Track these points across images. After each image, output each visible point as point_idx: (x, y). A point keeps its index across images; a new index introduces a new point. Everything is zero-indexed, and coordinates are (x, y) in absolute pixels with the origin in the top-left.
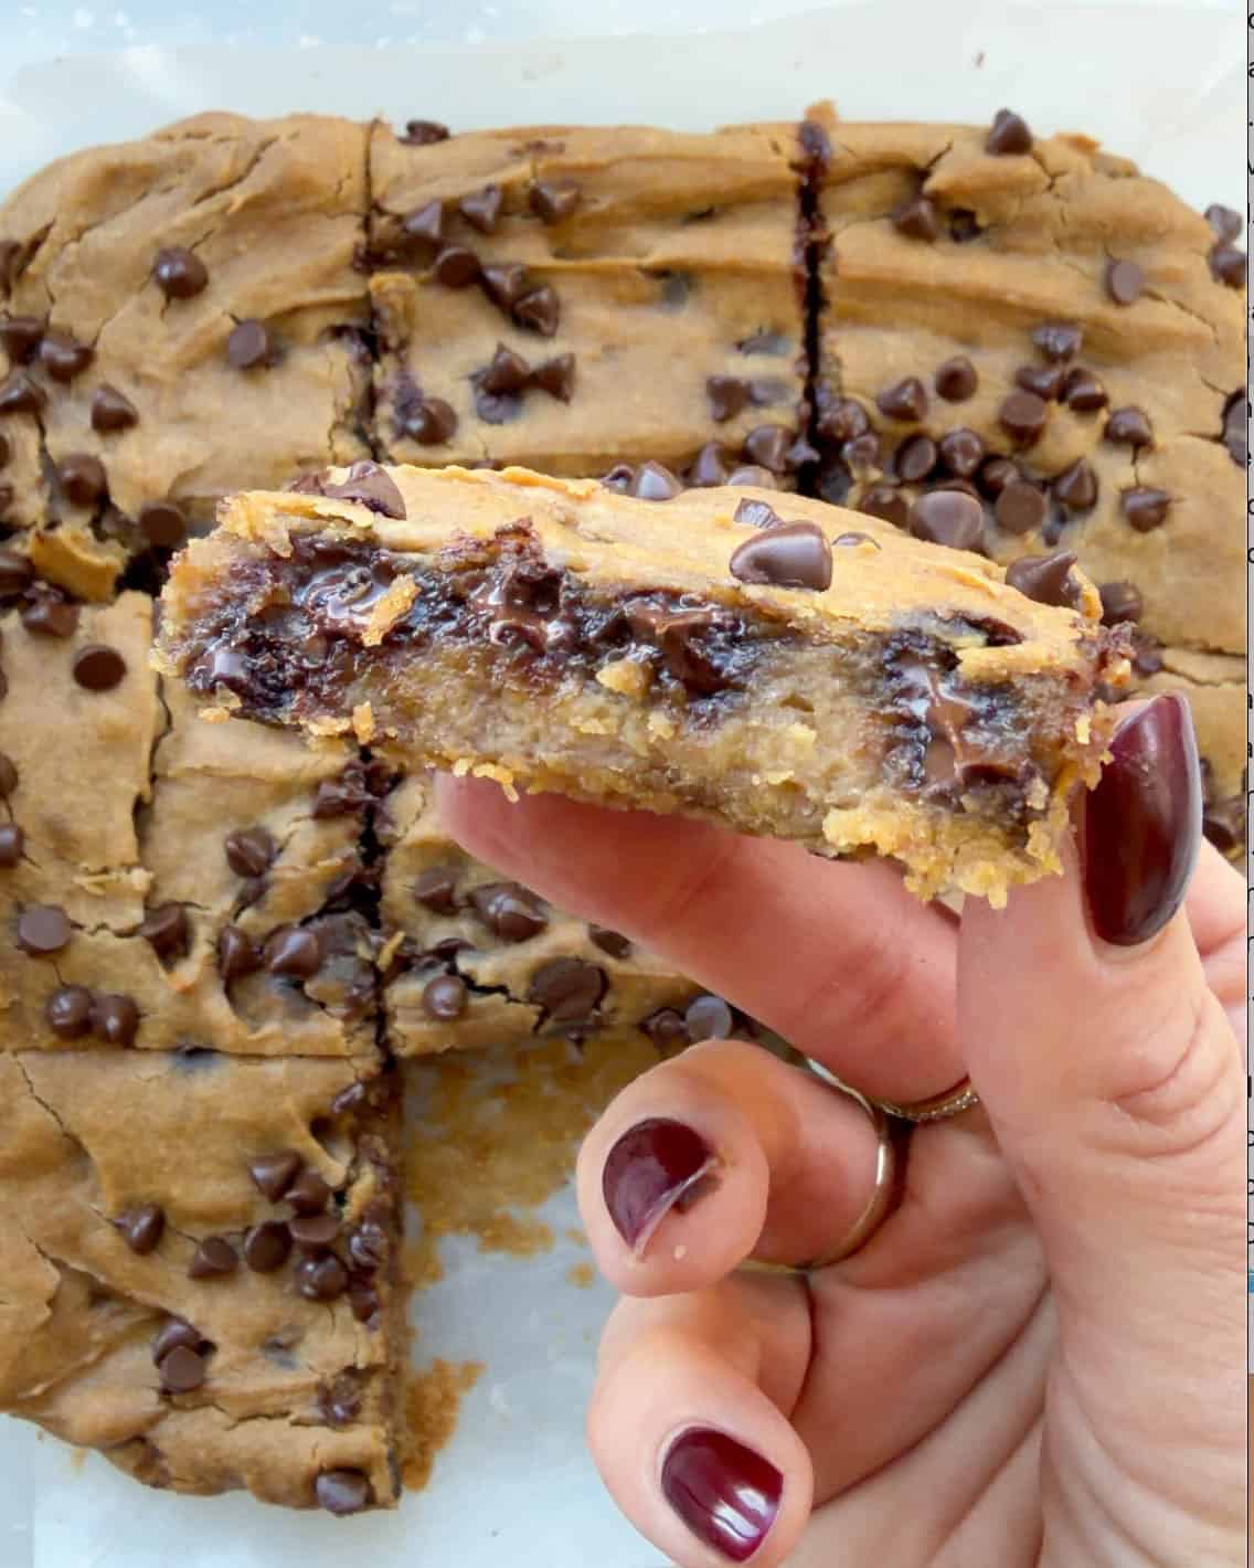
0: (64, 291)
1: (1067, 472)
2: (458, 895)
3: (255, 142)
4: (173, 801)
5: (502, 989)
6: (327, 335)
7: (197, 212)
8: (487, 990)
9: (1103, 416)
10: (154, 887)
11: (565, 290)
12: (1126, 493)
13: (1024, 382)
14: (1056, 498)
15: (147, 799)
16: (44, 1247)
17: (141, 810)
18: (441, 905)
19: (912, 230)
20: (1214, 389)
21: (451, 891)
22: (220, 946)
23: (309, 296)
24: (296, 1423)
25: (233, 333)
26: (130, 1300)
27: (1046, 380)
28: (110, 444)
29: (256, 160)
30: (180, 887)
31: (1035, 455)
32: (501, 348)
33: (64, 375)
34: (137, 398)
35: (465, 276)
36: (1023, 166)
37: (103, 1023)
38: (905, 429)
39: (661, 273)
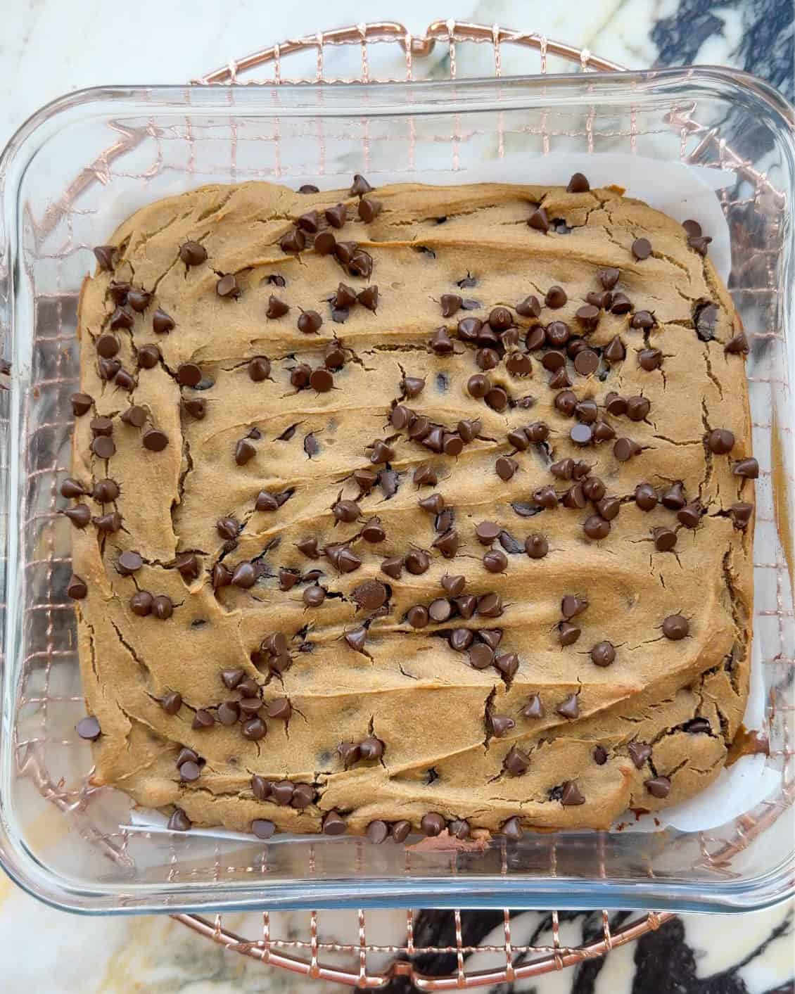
0: (139, 267)
1: (610, 343)
2: (320, 547)
3: (226, 192)
4: (192, 501)
5: (340, 595)
6: (266, 281)
7: (200, 224)
8: (332, 595)
9: (629, 316)
10: (180, 543)
11: (374, 254)
12: (640, 351)
13: (590, 300)
14: (605, 358)
15: (178, 501)
16: (127, 712)
17: (175, 507)
18: (309, 551)
19: (536, 224)
20: (688, 298)
21: (315, 545)
22: (213, 572)
23: (257, 260)
24: (242, 798)
25: (219, 282)
26: (166, 739)
27: (601, 296)
28: (162, 337)
29: (228, 198)
30: (193, 542)
31: (595, 336)
32: (341, 285)
33: (141, 308)
34: (173, 315)
35: (330, 249)
36: (586, 198)
37: (156, 608)
38: (530, 322)
39: (422, 248)
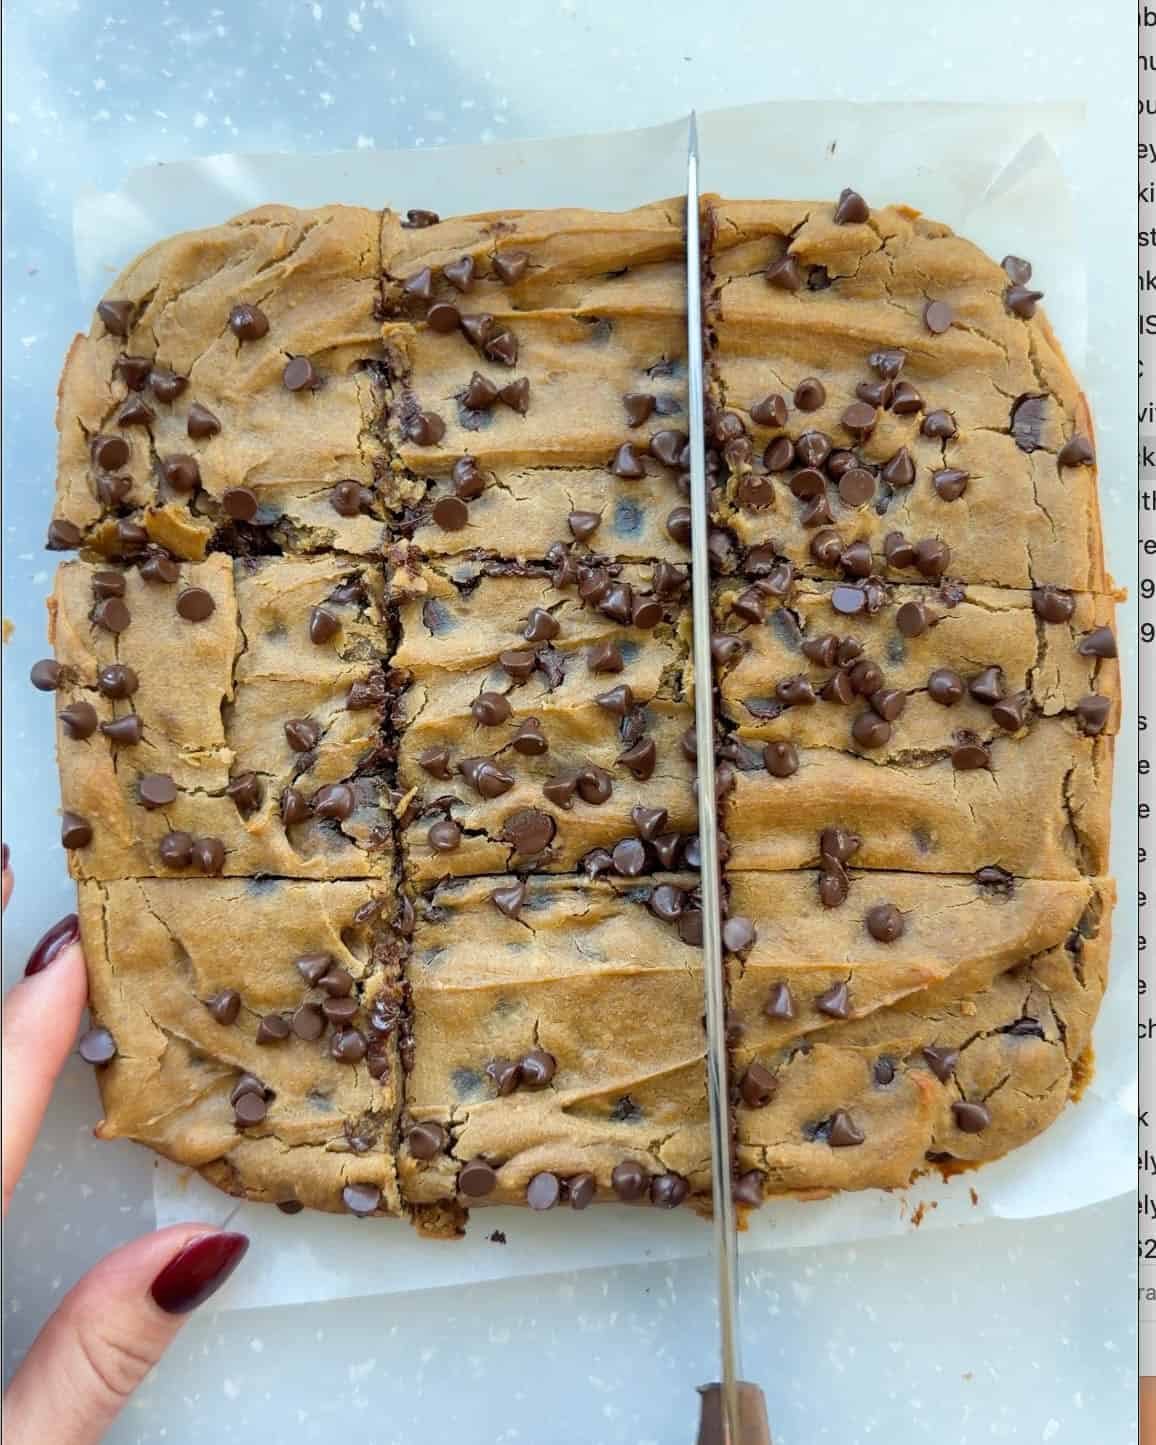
0: (165, 337)
1: (892, 459)
2: (452, 765)
3: (300, 226)
4: (249, 701)
5: (483, 832)
6: (357, 366)
7: (260, 278)
8: (472, 833)
9: (920, 417)
10: (236, 762)
11: (522, 334)
12: (936, 472)
13: (862, 394)
14: (884, 479)
15: (230, 699)
16: (157, 1021)
17: (226, 707)
18: (437, 771)
19: (779, 284)
20: (1006, 394)
21: (446, 761)
22: (281, 801)
23: (341, 339)
24: (330, 1150)
25: (287, 365)
26: (216, 1061)
27: (879, 390)
28: (201, 446)
29: (302, 238)
30: (255, 761)
31: (869, 448)
32: (476, 375)
33: (167, 398)
34: (220, 414)
35: (449, 324)
36: (862, 231)
37: (200, 858)
38: (772, 433)
39: (591, 318)
